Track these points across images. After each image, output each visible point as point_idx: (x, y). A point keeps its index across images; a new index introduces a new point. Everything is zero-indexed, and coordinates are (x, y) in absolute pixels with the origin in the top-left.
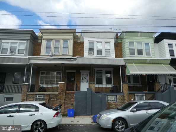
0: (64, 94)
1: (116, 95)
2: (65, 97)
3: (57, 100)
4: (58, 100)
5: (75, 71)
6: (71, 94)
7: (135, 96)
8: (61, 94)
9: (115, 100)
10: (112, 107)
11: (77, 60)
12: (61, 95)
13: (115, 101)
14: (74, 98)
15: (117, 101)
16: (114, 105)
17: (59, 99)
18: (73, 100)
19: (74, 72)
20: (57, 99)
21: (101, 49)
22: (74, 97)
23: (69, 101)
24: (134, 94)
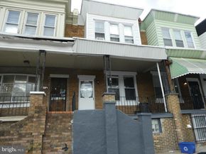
0: (44, 119)
1: (159, 119)
2: (46, 129)
3: (19, 139)
4: (24, 136)
5: (67, 76)
6: (64, 119)
7: (191, 118)
8: (34, 120)
9: (156, 130)
11: (75, 46)
12: (32, 122)
13: (158, 131)
14: (71, 131)
15: (161, 131)
17: (26, 134)
18: (68, 136)
19: (66, 79)
20: (21, 136)
21: (118, 35)
22: (71, 126)
23: (56, 138)
24: (190, 114)
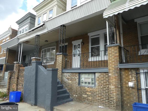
1: (95, 73)
5: (67, 44)
6: (22, 71)
10: (86, 96)
16: (90, 94)
